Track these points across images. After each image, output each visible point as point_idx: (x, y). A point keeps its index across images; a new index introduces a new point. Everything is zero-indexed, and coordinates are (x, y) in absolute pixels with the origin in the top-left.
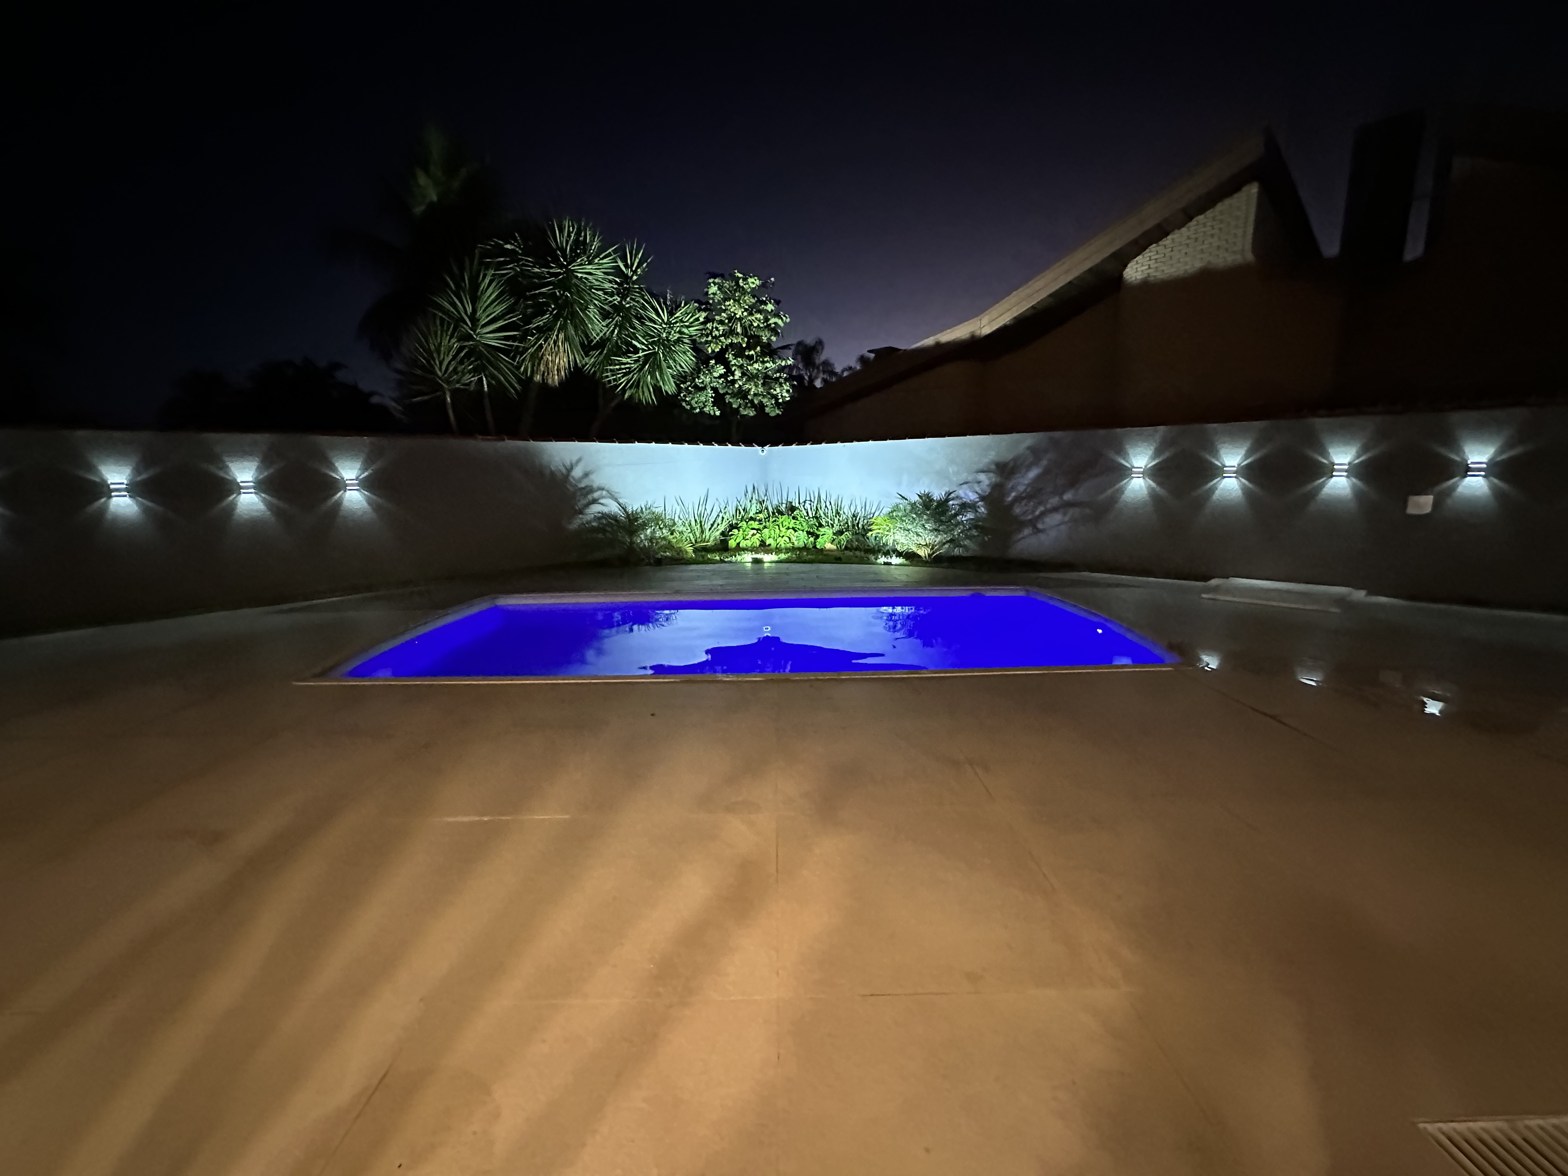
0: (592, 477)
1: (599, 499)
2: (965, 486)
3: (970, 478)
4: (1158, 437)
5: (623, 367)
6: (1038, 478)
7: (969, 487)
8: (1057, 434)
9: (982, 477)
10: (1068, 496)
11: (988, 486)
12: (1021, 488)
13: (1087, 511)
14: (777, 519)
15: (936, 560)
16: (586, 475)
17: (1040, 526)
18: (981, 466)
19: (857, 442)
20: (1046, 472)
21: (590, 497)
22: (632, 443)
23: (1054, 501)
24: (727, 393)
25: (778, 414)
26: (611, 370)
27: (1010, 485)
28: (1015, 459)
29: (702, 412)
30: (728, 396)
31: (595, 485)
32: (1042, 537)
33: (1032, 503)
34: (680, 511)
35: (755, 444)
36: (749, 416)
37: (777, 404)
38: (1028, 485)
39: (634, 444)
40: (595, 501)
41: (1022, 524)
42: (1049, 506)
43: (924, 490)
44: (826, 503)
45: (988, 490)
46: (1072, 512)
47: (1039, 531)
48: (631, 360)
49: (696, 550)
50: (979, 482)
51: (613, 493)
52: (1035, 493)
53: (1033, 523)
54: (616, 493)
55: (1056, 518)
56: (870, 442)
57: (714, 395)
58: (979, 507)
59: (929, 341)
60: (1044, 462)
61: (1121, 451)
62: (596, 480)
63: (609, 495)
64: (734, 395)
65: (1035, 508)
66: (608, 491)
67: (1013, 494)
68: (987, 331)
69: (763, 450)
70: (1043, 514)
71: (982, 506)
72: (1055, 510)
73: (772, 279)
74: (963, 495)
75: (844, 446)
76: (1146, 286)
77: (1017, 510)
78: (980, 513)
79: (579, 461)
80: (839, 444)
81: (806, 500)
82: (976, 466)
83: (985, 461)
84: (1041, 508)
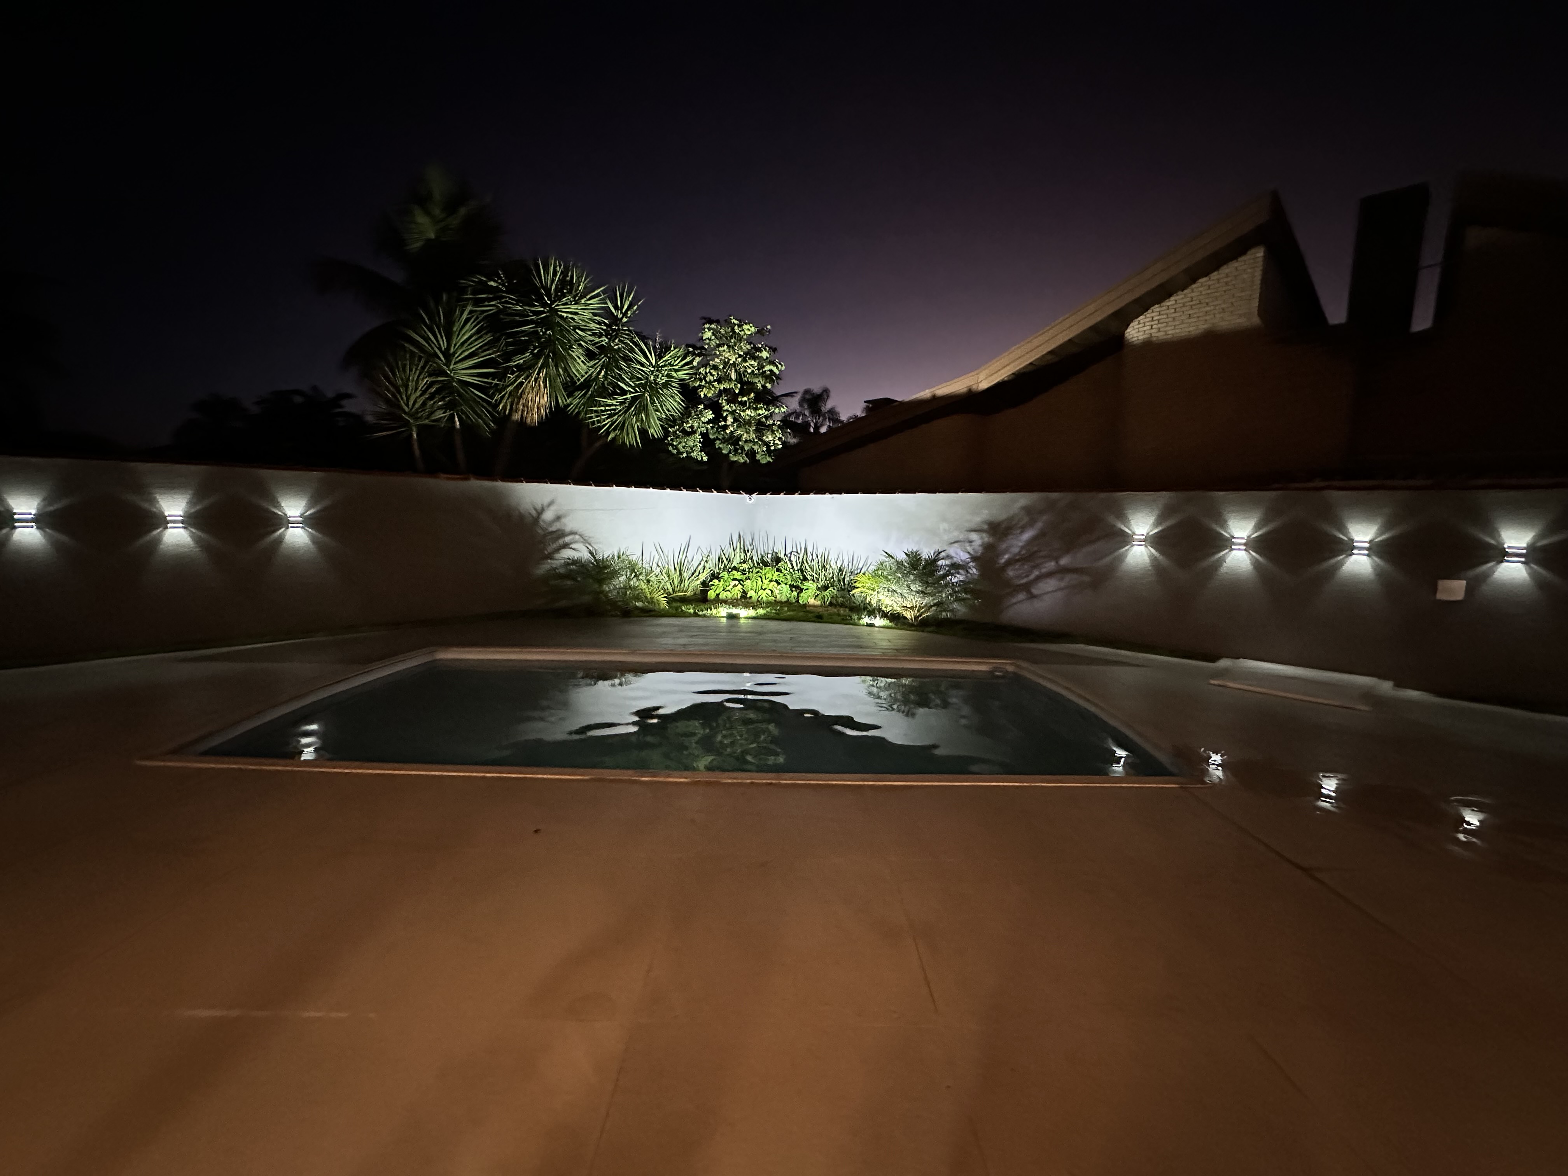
0: (564, 520)
1: (571, 543)
2: (956, 545)
3: (961, 537)
4: (1161, 503)
5: (607, 408)
6: (1033, 540)
7: (961, 546)
8: (1054, 495)
9: (974, 536)
10: (1064, 561)
11: (980, 546)
12: (1015, 550)
13: (1086, 578)
14: (761, 571)
15: (921, 624)
16: (558, 518)
17: (1035, 591)
18: (973, 525)
19: (845, 494)
20: (1042, 535)
21: (561, 541)
22: (610, 487)
23: (1051, 565)
24: (717, 439)
25: (769, 462)
26: (596, 411)
27: (1004, 546)
28: (1010, 519)
29: (689, 458)
30: (718, 442)
31: (568, 529)
32: (1037, 603)
33: (1026, 567)
34: (659, 559)
35: (743, 491)
36: (739, 462)
37: (769, 450)
38: (1022, 548)
39: (611, 488)
40: (566, 546)
41: (1017, 589)
42: (1044, 570)
43: (912, 547)
44: (812, 555)
45: (980, 550)
46: (1070, 579)
47: (1033, 597)
48: (617, 402)
49: (671, 600)
50: (971, 542)
51: (586, 538)
52: (1028, 557)
53: (1026, 587)
54: (590, 537)
55: (1052, 583)
56: (859, 495)
57: (702, 440)
58: (970, 568)
59: (926, 394)
60: (1039, 525)
61: (1122, 516)
62: (569, 524)
63: (582, 540)
64: (724, 441)
65: (1031, 572)
66: (580, 535)
67: (1006, 556)
68: (984, 385)
69: (750, 498)
70: (1038, 578)
71: (974, 567)
72: (1050, 575)
73: (769, 327)
74: (953, 554)
75: (833, 497)
76: (1148, 345)
77: (1011, 573)
78: (971, 574)
79: (551, 504)
80: (827, 496)
81: (792, 551)
82: (968, 525)
83: (977, 520)
84: (1036, 573)
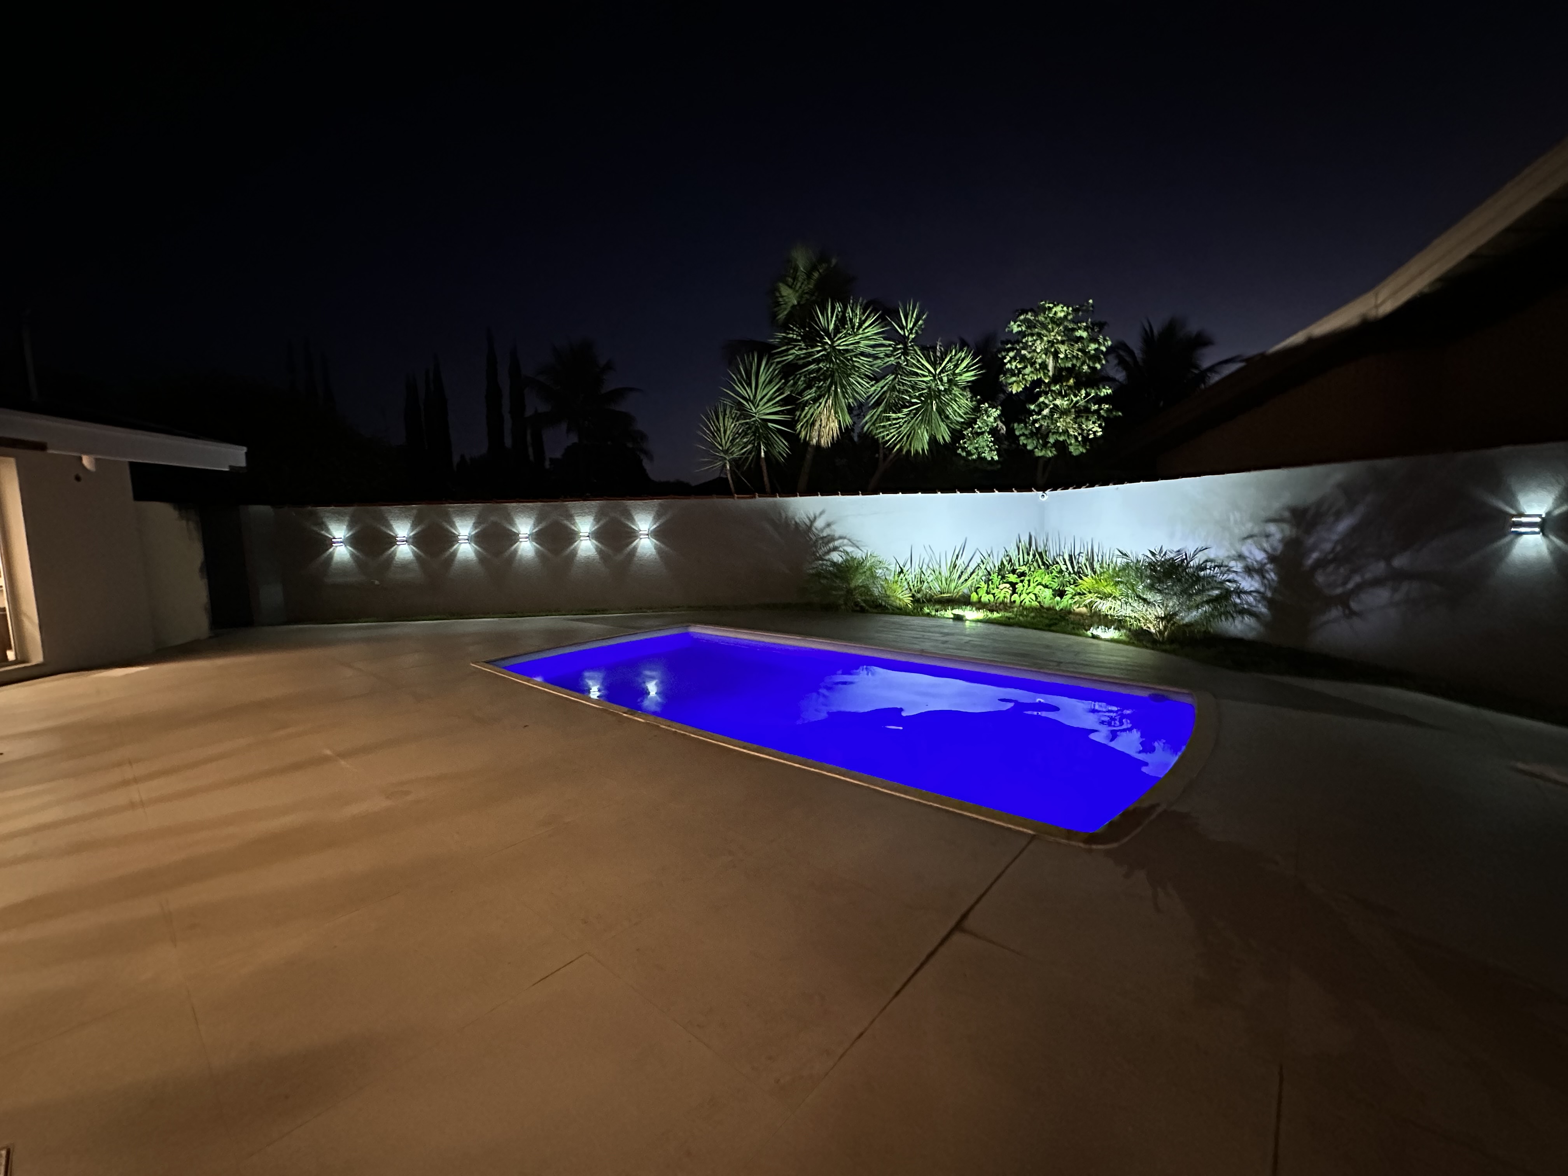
0: (833, 527)
1: (840, 546)
2: (1250, 541)
3: (1256, 530)
5: (894, 422)
6: (1354, 531)
7: (1255, 543)
9: (1272, 528)
10: (1398, 562)
11: (1280, 541)
12: (1328, 546)
13: (1436, 587)
14: (1034, 573)
16: (829, 525)
17: (1354, 605)
18: (1271, 514)
19: (1127, 484)
20: (1364, 524)
21: (831, 545)
22: (877, 494)
23: (1378, 568)
24: (1023, 435)
25: (1082, 453)
26: (884, 427)
27: (1310, 541)
28: (1320, 503)
29: (981, 459)
30: (1022, 438)
31: (837, 535)
32: (1357, 622)
33: (1342, 570)
34: (930, 561)
35: (1034, 489)
36: (1046, 457)
37: (1086, 439)
38: (1337, 542)
40: (835, 549)
41: (1329, 602)
42: (1368, 576)
43: (1160, 546)
44: (1098, 556)
45: (1280, 547)
46: (1408, 587)
47: (1352, 614)
48: (904, 415)
49: (915, 601)
50: (1268, 536)
51: (854, 542)
52: (1347, 555)
53: (1343, 600)
54: (858, 541)
55: (1382, 595)
57: (993, 439)
58: (1267, 571)
60: (1360, 510)
62: (838, 530)
63: (850, 543)
64: (1032, 435)
65: (1350, 578)
66: (849, 540)
67: (1315, 555)
69: (1043, 495)
70: (1359, 587)
71: (1272, 570)
72: (1377, 582)
74: (1246, 553)
75: (1117, 488)
77: (1321, 579)
78: (1268, 580)
79: (822, 513)
82: (1264, 514)
83: (1277, 505)
84: (1357, 579)
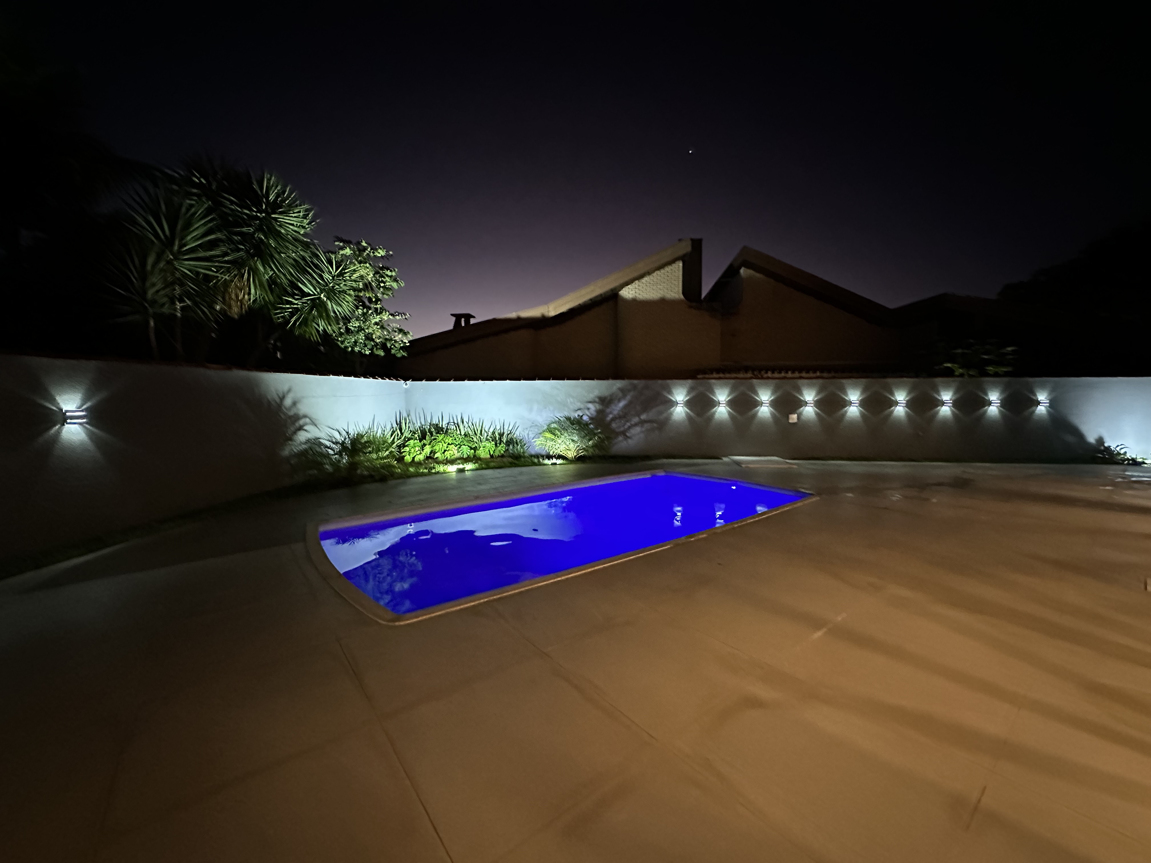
0: (298, 406)
1: (304, 426)
3: (582, 406)
4: (688, 385)
5: (292, 307)
6: (625, 407)
7: (582, 412)
8: (635, 382)
9: (590, 406)
10: (643, 417)
11: (594, 411)
12: (615, 412)
13: (655, 425)
15: (579, 459)
16: (294, 404)
17: (628, 434)
18: (589, 399)
19: (496, 381)
20: (630, 403)
21: (297, 425)
23: (636, 420)
25: (405, 356)
27: (608, 410)
28: (611, 395)
29: (353, 351)
31: (301, 413)
32: (630, 441)
33: (622, 421)
35: (400, 378)
36: (383, 355)
37: (401, 348)
38: (620, 411)
39: (329, 377)
40: (301, 428)
41: (618, 434)
42: (633, 423)
45: (594, 413)
46: (647, 426)
47: (627, 438)
50: (588, 409)
51: (314, 420)
52: (624, 416)
53: (624, 433)
55: (638, 429)
56: (508, 381)
59: (513, 315)
60: (628, 398)
61: (670, 392)
62: (303, 409)
65: (625, 424)
66: (310, 418)
67: (611, 416)
68: (552, 314)
70: (629, 428)
72: (636, 425)
75: (485, 383)
77: (614, 425)
79: (289, 391)
80: (480, 382)
81: (449, 422)
82: (585, 399)
83: (591, 396)
84: (628, 424)
